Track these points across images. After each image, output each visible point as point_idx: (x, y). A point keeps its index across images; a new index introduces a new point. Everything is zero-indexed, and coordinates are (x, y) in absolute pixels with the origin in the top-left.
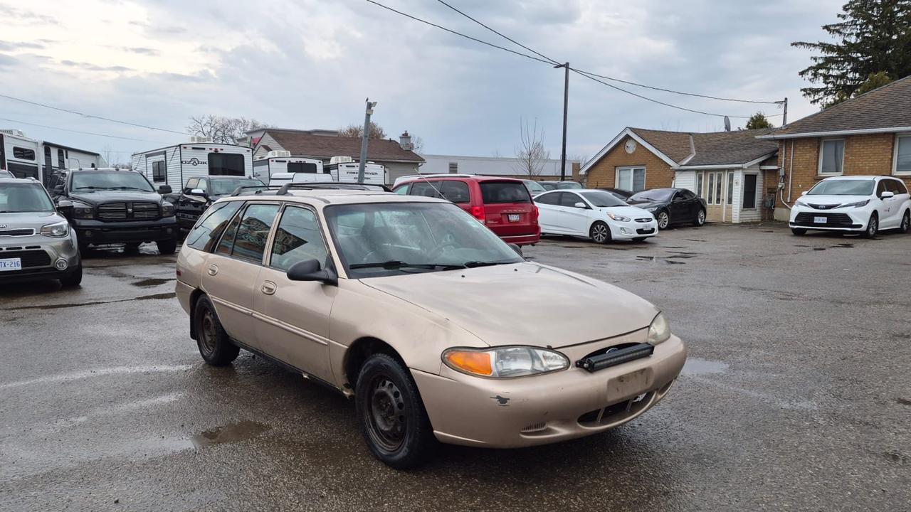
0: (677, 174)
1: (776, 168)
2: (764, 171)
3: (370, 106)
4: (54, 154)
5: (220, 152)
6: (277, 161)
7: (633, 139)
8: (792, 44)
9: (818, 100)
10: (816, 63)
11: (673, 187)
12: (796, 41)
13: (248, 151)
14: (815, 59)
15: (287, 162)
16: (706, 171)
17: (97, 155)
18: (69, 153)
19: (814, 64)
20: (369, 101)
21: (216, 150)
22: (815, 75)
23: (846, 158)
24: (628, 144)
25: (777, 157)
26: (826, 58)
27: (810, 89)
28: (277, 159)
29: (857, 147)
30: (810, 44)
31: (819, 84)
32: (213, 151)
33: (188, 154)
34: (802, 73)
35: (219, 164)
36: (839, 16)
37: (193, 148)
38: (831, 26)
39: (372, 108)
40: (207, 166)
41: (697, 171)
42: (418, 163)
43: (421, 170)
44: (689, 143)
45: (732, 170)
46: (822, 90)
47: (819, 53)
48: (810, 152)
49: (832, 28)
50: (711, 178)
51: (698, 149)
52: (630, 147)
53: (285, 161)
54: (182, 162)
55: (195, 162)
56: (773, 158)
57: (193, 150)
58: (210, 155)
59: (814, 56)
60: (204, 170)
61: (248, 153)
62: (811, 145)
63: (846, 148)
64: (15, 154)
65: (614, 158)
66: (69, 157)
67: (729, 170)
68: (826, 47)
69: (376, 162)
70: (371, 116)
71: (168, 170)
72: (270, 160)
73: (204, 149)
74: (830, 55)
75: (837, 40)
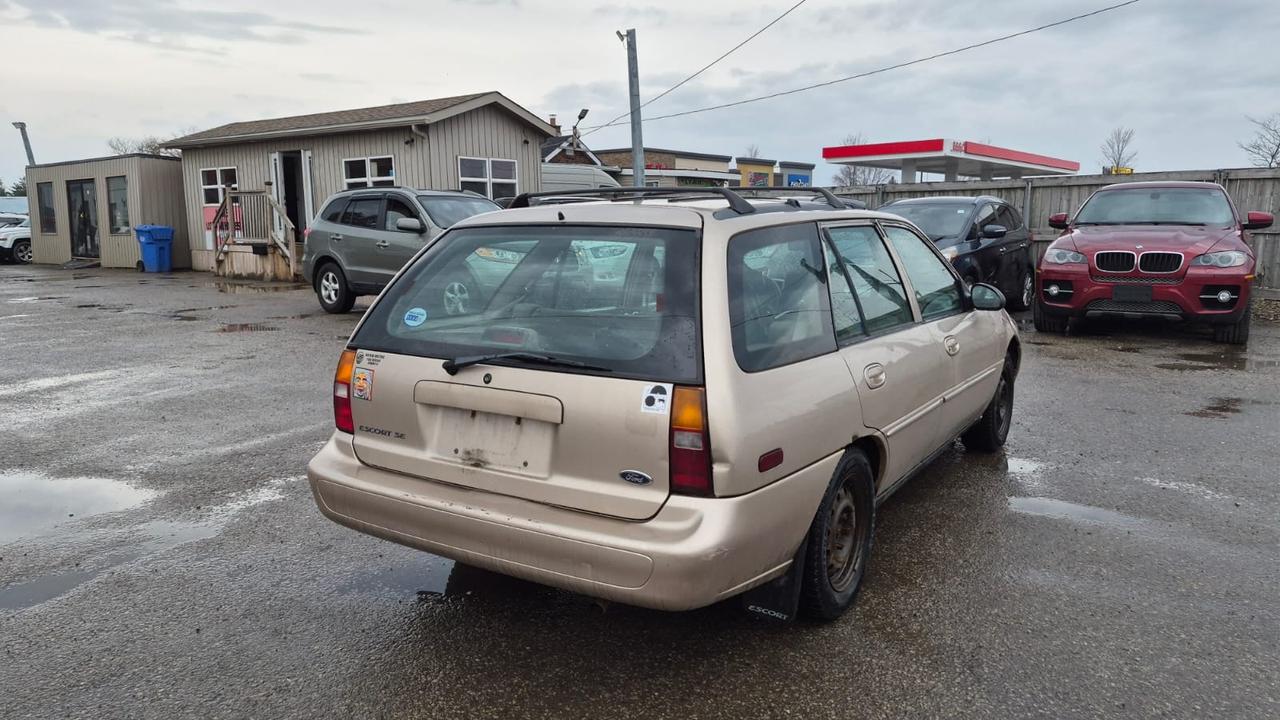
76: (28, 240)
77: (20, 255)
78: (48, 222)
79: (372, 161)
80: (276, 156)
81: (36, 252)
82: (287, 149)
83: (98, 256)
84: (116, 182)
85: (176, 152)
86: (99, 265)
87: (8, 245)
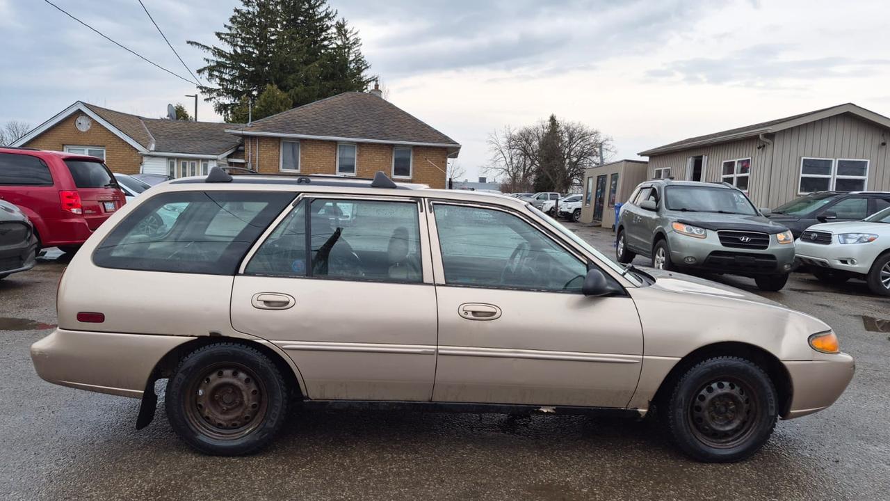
0: (145, 159)
1: (242, 161)
2: (231, 164)
7: (87, 115)
8: (188, 42)
9: (211, 99)
10: (209, 65)
11: (141, 172)
12: (192, 40)
14: (208, 60)
16: (179, 159)
19: (206, 64)
22: (211, 75)
23: (301, 158)
24: (79, 120)
25: (243, 151)
26: (217, 62)
27: (206, 88)
29: (310, 149)
30: (204, 46)
31: (214, 84)
34: (199, 72)
36: (225, 26)
38: (222, 33)
41: (169, 158)
44: (143, 129)
45: (207, 160)
46: (215, 90)
47: (210, 55)
48: (273, 150)
49: (223, 36)
50: (184, 167)
51: (155, 135)
52: (83, 125)
56: (238, 152)
59: (206, 58)
62: (274, 144)
63: (302, 150)
65: (62, 134)
67: (203, 160)
68: (219, 53)
74: (223, 60)
75: (228, 49)
76: (580, 209)
77: (576, 217)
78: (588, 201)
79: (739, 162)
80: (690, 159)
81: (582, 218)
82: (696, 155)
83: (601, 221)
84: (615, 177)
85: (646, 159)
86: (600, 226)
87: (571, 211)
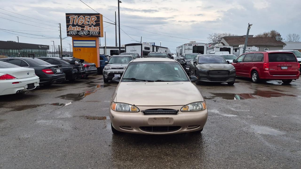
3: (249, 26)
4: (155, 48)
5: (197, 46)
6: (216, 48)
13: (206, 45)
15: (220, 48)
17: (167, 48)
18: (159, 48)
20: (249, 24)
21: (195, 45)
28: (216, 47)
32: (194, 46)
33: (187, 47)
35: (196, 49)
37: (189, 45)
39: (250, 27)
40: (192, 50)
42: (283, 46)
43: (284, 48)
53: (219, 48)
54: (185, 49)
55: (189, 49)
57: (189, 46)
58: (193, 47)
60: (191, 52)
61: (205, 45)
64: (145, 49)
66: (159, 49)
69: (256, 46)
70: (250, 30)
71: (183, 52)
72: (214, 47)
73: (192, 45)
